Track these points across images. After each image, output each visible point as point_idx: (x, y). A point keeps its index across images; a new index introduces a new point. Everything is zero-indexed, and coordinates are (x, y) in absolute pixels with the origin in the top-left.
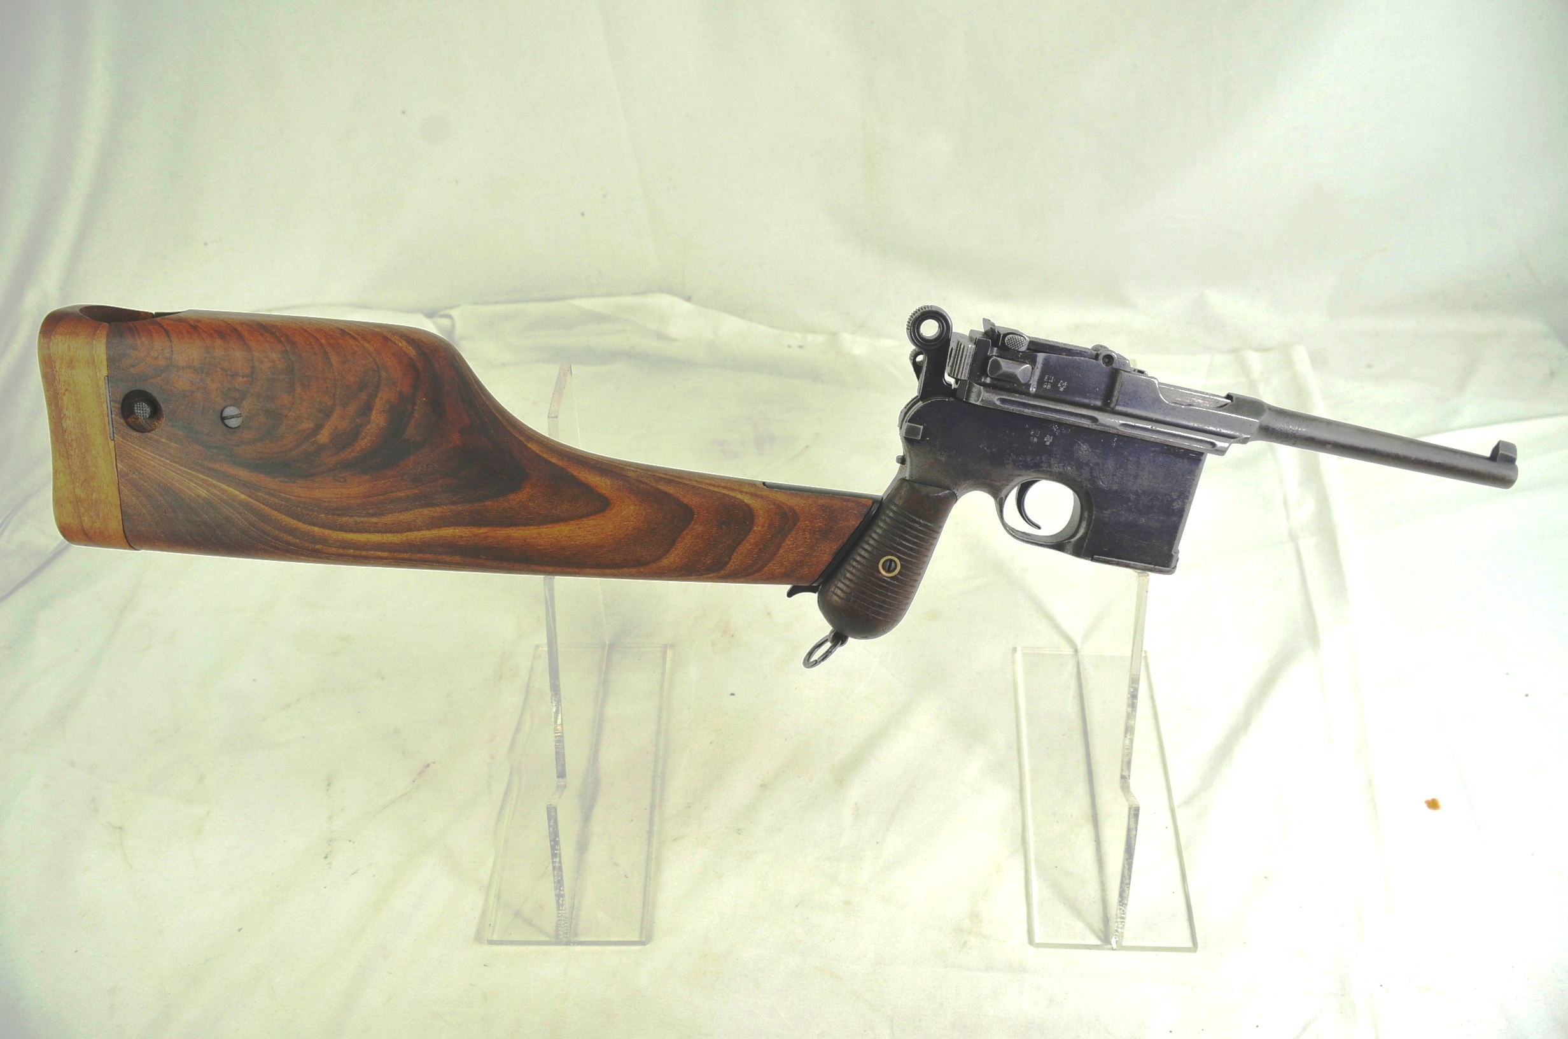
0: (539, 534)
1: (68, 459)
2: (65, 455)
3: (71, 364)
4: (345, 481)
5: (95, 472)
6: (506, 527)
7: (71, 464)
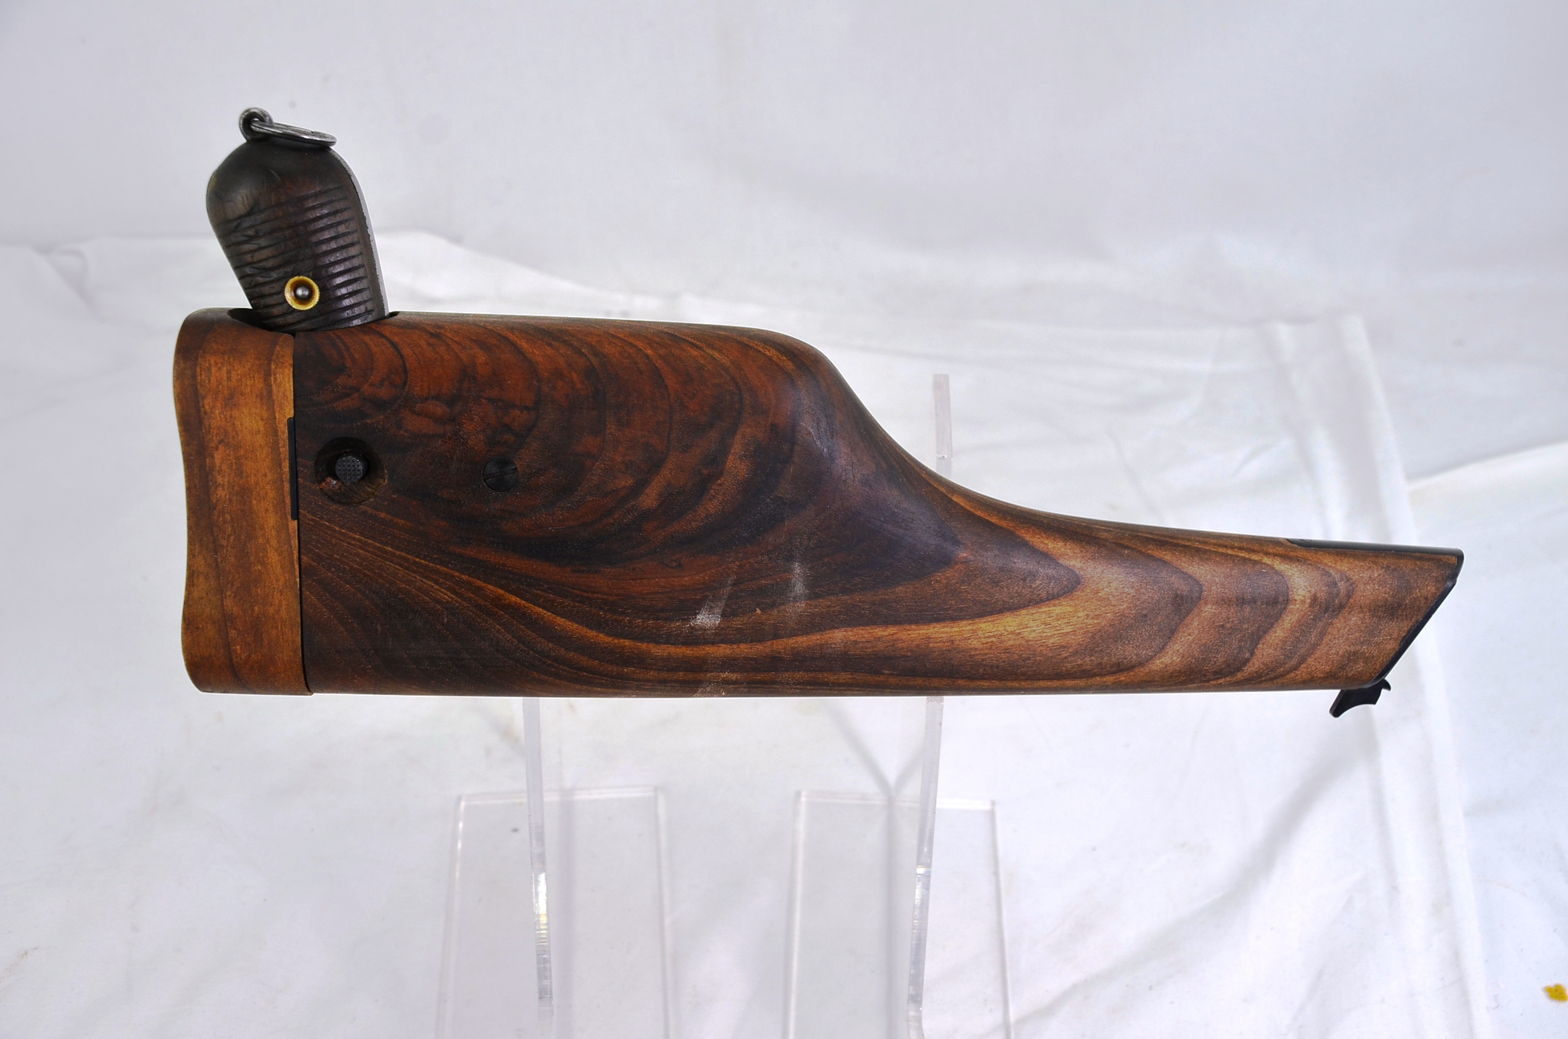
0: (974, 631)
1: (216, 553)
2: (211, 546)
3: (231, 400)
4: (680, 565)
5: (260, 571)
6: (924, 623)
7: (219, 560)
